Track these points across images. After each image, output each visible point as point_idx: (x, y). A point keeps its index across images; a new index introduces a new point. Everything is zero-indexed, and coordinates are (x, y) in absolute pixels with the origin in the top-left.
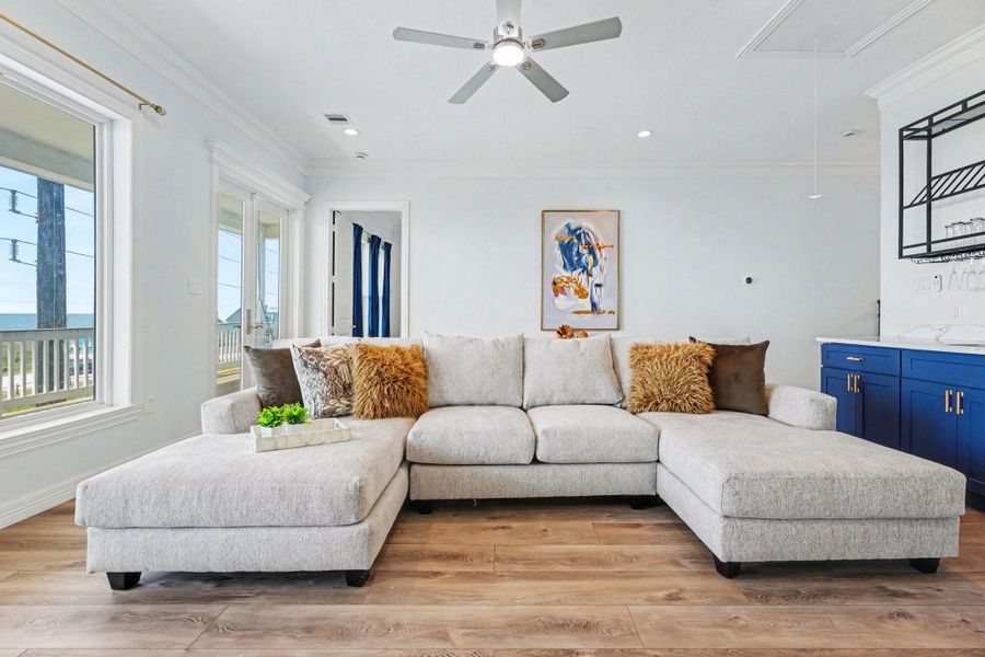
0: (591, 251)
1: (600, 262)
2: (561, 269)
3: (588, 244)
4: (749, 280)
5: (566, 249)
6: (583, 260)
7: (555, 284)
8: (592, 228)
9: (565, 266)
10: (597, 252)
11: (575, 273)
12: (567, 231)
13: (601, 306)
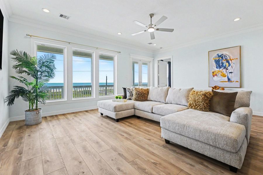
0: (228, 62)
1: (231, 65)
2: (216, 69)
3: (226, 59)
5: (217, 62)
6: (224, 65)
7: (213, 73)
8: (228, 54)
9: (217, 67)
10: (230, 62)
11: (221, 69)
12: (217, 56)
13: (232, 80)
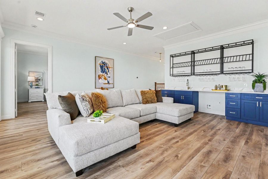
0: (108, 69)
1: (110, 71)
2: (101, 73)
3: (107, 66)
4: (137, 78)
5: (102, 67)
6: (106, 70)
7: (99, 76)
8: (108, 62)
9: (101, 72)
11: (104, 74)
12: (102, 63)
13: (110, 82)
